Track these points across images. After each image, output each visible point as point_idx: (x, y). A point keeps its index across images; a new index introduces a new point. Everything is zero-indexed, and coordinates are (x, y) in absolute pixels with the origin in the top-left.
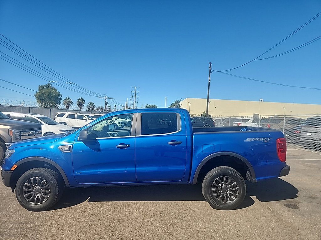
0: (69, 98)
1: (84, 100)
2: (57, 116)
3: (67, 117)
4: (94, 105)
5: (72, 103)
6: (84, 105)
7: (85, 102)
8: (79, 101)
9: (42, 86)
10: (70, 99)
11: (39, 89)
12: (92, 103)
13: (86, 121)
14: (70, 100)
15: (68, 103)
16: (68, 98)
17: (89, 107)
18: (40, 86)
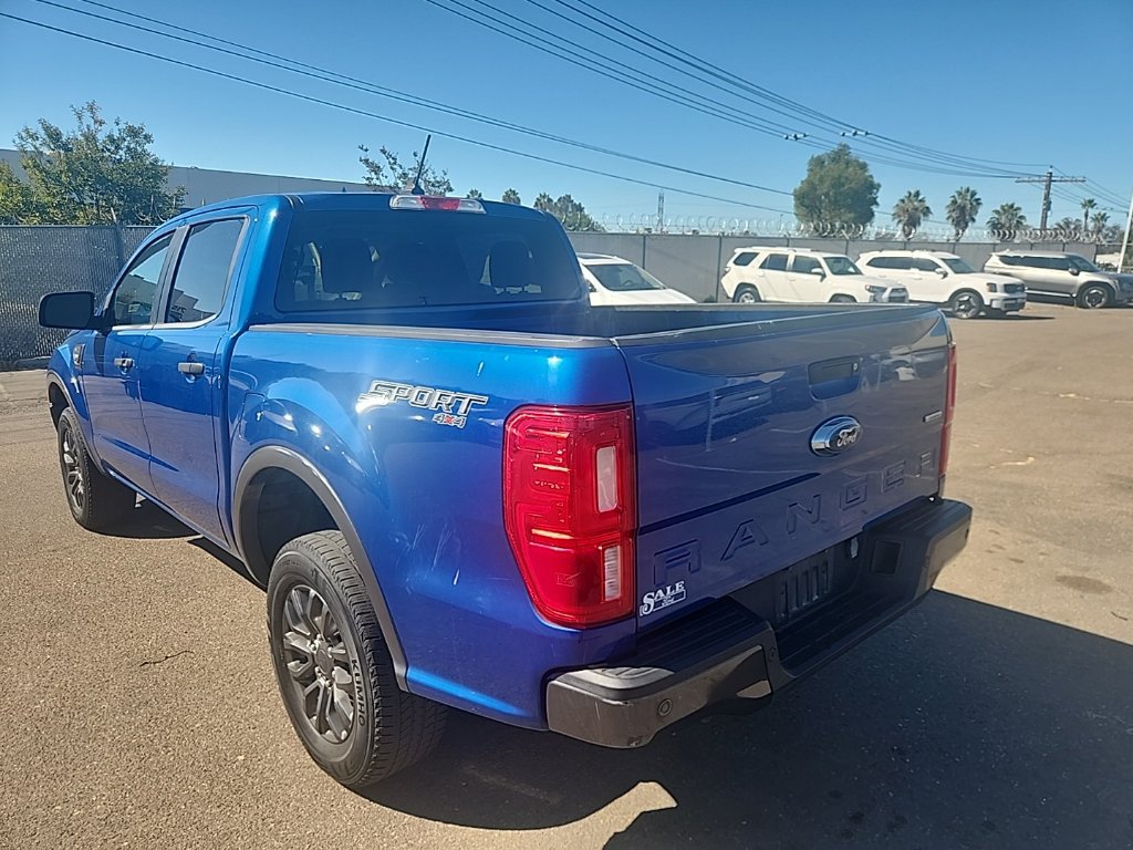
0: (917, 194)
1: (977, 197)
2: (735, 262)
3: (762, 267)
4: (1021, 217)
5: (927, 211)
6: (976, 218)
7: (979, 204)
8: (954, 202)
9: (819, 157)
10: (920, 198)
11: (811, 170)
12: (1012, 206)
13: (822, 280)
14: (921, 201)
15: (913, 213)
16: (913, 192)
17: (995, 226)
18: (815, 156)
